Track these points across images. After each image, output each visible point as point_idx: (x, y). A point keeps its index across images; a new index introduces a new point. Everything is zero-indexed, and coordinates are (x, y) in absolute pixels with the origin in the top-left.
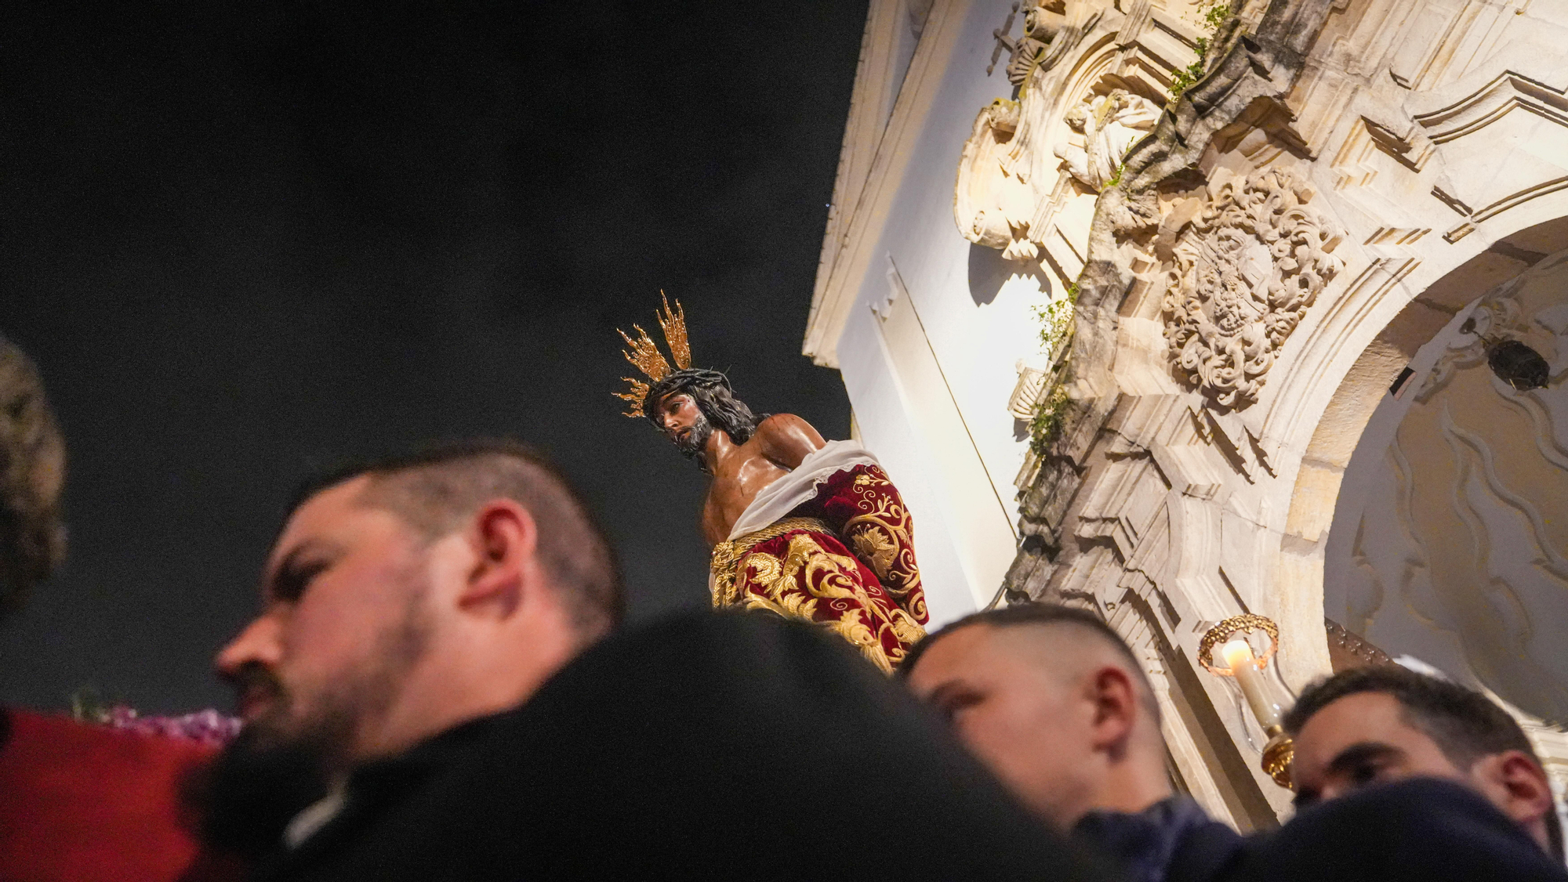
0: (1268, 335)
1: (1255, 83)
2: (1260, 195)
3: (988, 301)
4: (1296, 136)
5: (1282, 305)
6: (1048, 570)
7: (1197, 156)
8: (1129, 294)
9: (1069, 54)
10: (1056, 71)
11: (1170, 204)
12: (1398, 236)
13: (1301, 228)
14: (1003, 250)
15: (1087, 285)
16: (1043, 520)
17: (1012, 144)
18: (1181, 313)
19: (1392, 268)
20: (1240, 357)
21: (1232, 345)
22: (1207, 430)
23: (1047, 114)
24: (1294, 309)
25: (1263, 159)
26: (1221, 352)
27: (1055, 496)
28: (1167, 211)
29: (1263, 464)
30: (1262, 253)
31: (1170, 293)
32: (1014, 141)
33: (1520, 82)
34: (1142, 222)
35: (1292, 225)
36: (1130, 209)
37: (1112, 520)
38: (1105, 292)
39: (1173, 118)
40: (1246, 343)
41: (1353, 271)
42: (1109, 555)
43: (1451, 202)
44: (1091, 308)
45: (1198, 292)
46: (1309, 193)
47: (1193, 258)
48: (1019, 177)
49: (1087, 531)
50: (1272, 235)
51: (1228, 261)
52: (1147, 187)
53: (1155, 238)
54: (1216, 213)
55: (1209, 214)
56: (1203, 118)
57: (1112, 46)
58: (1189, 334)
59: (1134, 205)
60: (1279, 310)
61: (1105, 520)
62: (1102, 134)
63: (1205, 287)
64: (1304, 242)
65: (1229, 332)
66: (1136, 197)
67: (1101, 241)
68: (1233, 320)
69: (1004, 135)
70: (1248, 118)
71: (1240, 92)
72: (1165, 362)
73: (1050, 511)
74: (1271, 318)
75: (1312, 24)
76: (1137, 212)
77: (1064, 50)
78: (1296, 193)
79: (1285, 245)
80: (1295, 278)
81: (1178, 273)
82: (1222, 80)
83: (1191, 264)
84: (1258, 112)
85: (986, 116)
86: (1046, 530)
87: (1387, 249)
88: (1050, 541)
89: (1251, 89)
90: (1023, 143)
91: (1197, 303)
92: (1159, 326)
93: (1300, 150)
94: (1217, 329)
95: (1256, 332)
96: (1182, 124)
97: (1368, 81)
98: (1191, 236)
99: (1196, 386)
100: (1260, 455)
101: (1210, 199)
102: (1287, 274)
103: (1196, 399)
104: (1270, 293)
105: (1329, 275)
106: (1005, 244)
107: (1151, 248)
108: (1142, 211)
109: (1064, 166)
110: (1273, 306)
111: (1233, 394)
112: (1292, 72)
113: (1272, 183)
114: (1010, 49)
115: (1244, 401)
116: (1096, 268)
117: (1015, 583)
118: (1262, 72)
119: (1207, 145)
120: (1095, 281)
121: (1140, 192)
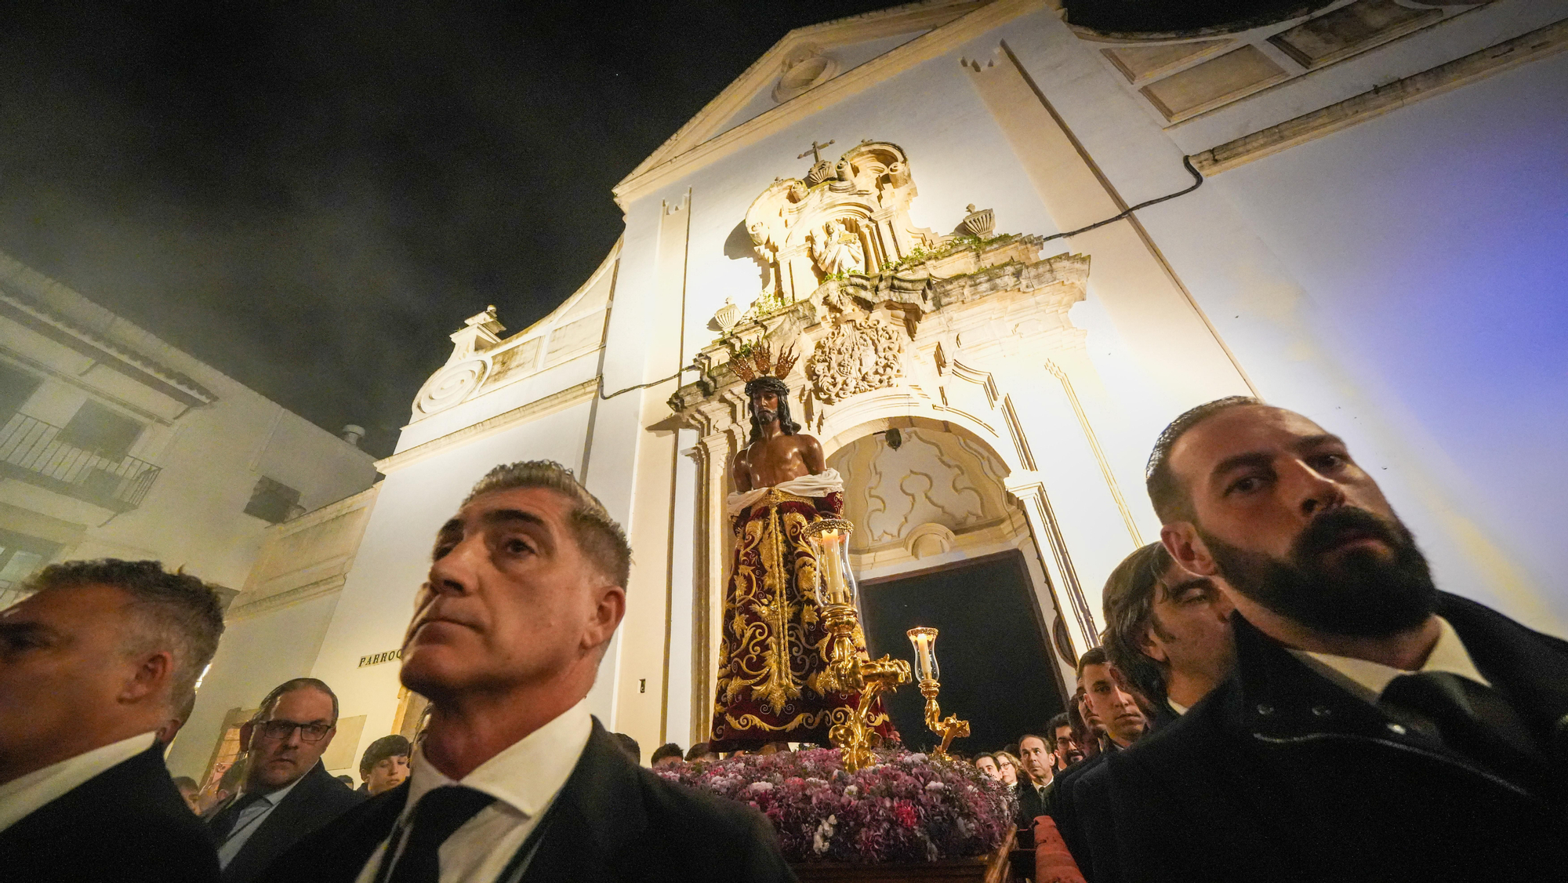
0: (855, 388)
1: (919, 298)
2: (888, 337)
3: (732, 257)
4: (915, 329)
5: (868, 382)
6: (700, 398)
7: (878, 302)
8: (814, 325)
9: (845, 195)
10: (834, 194)
11: (854, 307)
12: (920, 392)
13: (894, 362)
14: (756, 245)
15: (800, 308)
16: (715, 381)
17: (793, 206)
18: (827, 350)
19: (911, 401)
20: (839, 386)
21: (840, 380)
22: (805, 398)
23: (819, 210)
24: (870, 386)
25: (896, 323)
26: (833, 377)
27: (727, 375)
28: (849, 309)
29: (819, 427)
30: (874, 357)
31: (827, 339)
32: (795, 205)
33: (990, 380)
34: (839, 305)
35: (891, 358)
36: (839, 297)
37: (741, 400)
38: (805, 317)
39: (881, 279)
40: (845, 383)
41: (898, 391)
42: (729, 410)
43: (943, 396)
44: (796, 319)
45: (840, 349)
46: (904, 350)
47: (845, 334)
48: (786, 222)
49: (728, 396)
50: (882, 354)
51: (859, 349)
52: (851, 295)
53: (838, 315)
54: (866, 326)
55: (863, 324)
56: (891, 290)
57: (868, 213)
58: (826, 361)
59: (841, 296)
60: (865, 382)
61: (738, 397)
62: (839, 246)
63: (843, 349)
64: (892, 368)
65: (841, 373)
66: (844, 294)
67: (817, 297)
68: (846, 370)
69: (793, 198)
70: (904, 306)
71: (911, 295)
72: (806, 360)
73: (720, 379)
74: (861, 383)
75: (953, 299)
76: (840, 300)
77: (845, 190)
78: (900, 347)
79: (884, 362)
80: (878, 377)
81: (836, 335)
82: (909, 286)
83: (843, 335)
84: (909, 307)
85: (792, 183)
86: (712, 384)
87: (914, 393)
88: (711, 389)
89: (914, 298)
90: (798, 210)
91: (836, 352)
92: (814, 346)
93: (911, 332)
94: (837, 368)
95: (852, 384)
96: (882, 285)
97: (949, 331)
98: (850, 325)
99: (813, 381)
100: (820, 424)
101: (867, 319)
102: (877, 372)
103: (809, 385)
104: (867, 373)
105: (890, 385)
106: (760, 244)
107: (833, 316)
108: (843, 301)
109: (810, 239)
110: (864, 379)
111: (827, 396)
112: (934, 308)
113: (894, 336)
114: (817, 160)
115: (829, 401)
116: (808, 305)
117: (682, 393)
118: (925, 297)
119: (884, 301)
120: (804, 310)
121: (848, 294)
